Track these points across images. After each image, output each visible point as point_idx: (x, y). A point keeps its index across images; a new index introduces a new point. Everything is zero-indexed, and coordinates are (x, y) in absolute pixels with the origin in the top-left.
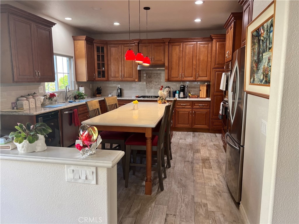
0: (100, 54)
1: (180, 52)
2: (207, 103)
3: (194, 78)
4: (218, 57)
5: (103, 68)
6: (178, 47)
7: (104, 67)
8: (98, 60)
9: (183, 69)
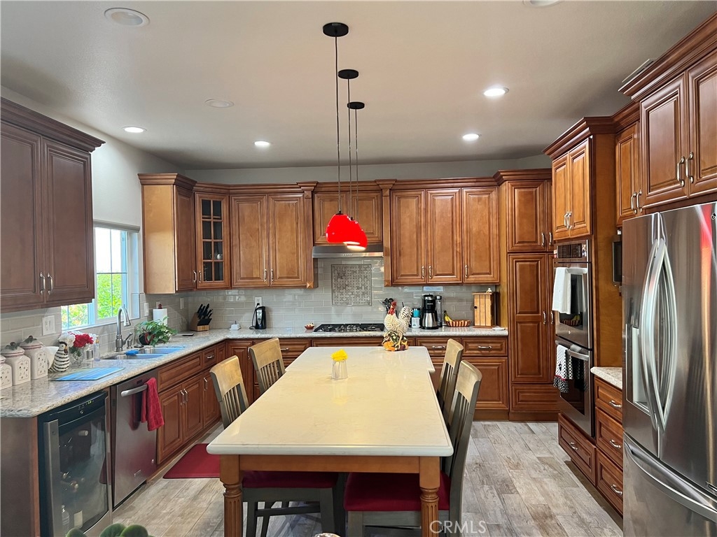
0: (212, 220)
1: (419, 213)
2: (499, 341)
3: (459, 277)
4: (520, 224)
5: (218, 256)
6: (415, 200)
7: (221, 253)
8: (206, 234)
9: (430, 254)
